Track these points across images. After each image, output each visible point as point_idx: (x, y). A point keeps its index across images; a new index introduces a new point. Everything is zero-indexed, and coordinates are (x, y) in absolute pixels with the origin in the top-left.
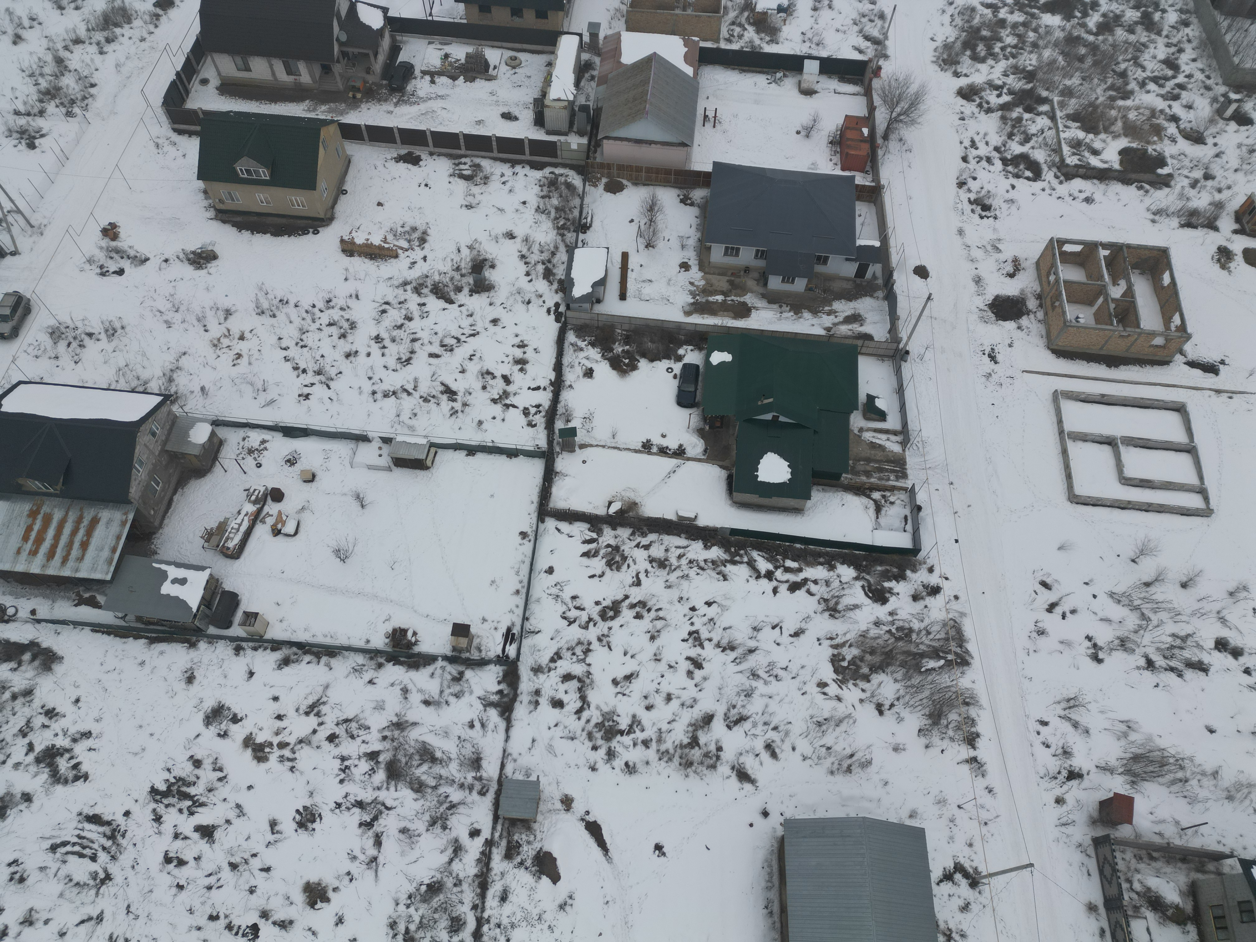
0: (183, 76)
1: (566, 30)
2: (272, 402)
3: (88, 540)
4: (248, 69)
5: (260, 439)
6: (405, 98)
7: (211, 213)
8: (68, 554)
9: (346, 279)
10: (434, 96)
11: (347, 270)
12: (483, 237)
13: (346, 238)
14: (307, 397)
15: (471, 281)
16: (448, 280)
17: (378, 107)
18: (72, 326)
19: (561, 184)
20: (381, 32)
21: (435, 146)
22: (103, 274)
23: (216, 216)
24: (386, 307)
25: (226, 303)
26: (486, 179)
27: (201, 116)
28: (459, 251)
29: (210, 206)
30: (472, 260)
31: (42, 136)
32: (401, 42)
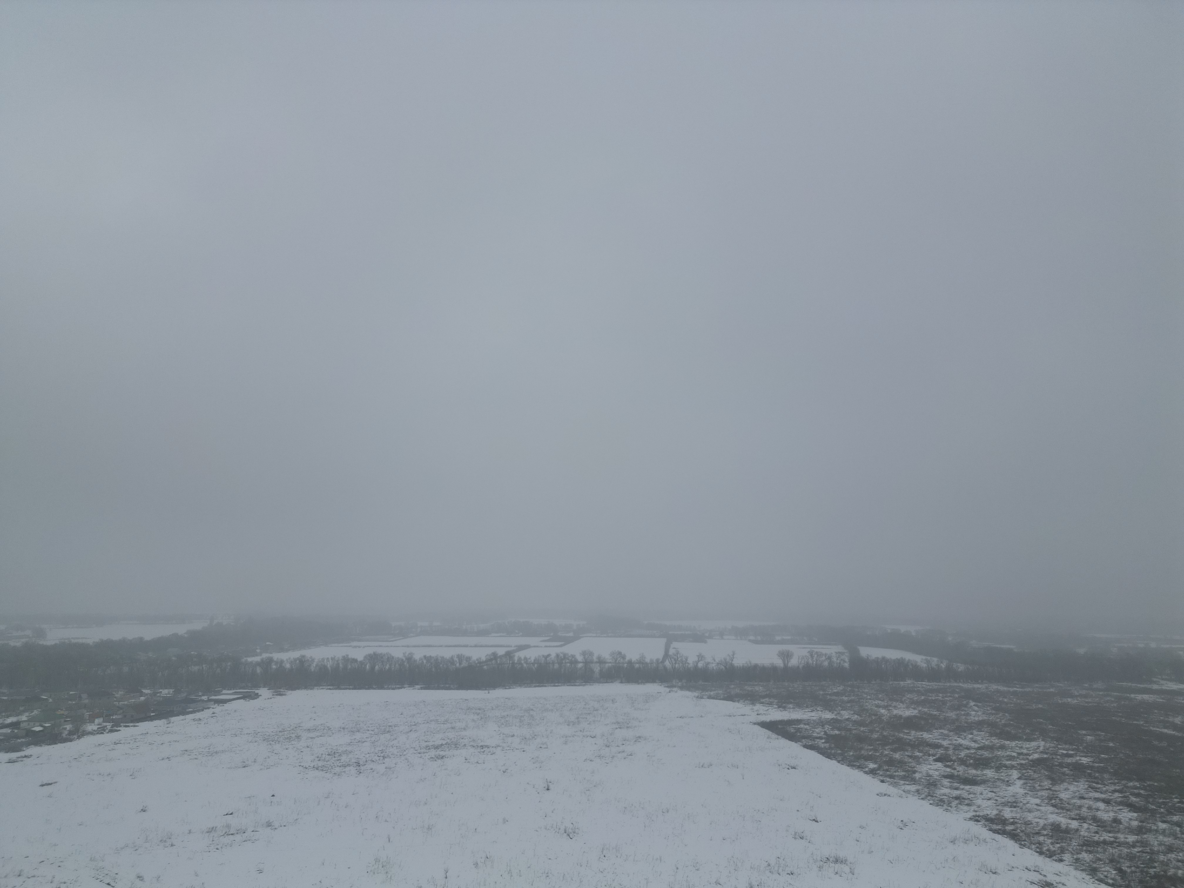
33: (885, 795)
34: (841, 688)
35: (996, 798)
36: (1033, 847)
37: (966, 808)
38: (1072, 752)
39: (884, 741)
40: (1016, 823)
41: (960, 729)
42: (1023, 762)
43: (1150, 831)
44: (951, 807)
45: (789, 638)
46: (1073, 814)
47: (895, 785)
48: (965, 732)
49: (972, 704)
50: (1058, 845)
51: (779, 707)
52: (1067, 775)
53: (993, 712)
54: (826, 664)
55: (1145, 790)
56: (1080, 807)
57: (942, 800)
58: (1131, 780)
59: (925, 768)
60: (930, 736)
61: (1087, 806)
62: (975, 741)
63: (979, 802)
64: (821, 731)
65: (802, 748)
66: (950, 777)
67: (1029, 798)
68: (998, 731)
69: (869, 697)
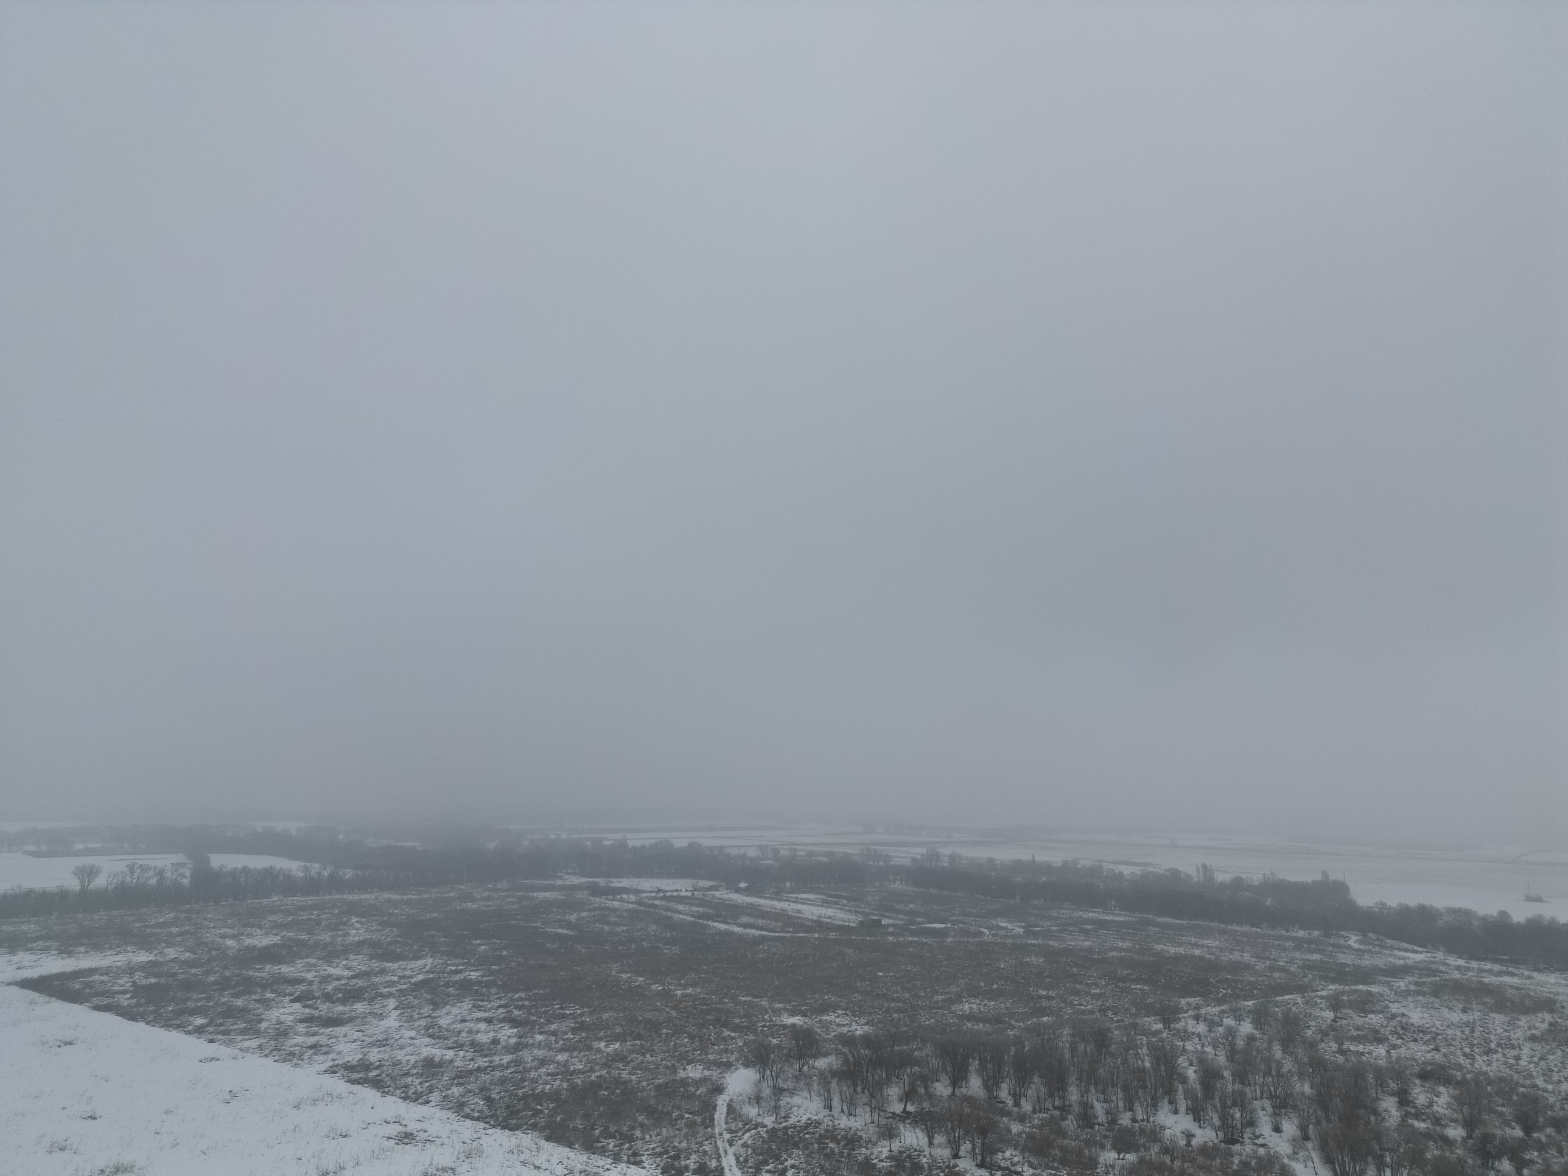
33: (212, 1059)
34: (172, 915)
35: (363, 1038)
36: (398, 1092)
37: (321, 1058)
38: (462, 967)
39: (224, 985)
40: (383, 1066)
41: (331, 954)
42: (404, 987)
43: (526, 1046)
44: (302, 1060)
45: (99, 845)
46: (450, 1043)
47: (229, 1043)
48: (338, 957)
49: (354, 920)
50: (427, 1084)
51: (61, 953)
52: (452, 996)
53: (379, 927)
54: (153, 881)
55: (530, 1000)
56: (460, 1032)
57: (292, 1054)
58: (517, 991)
59: (276, 1014)
60: (291, 969)
61: (467, 1030)
62: (349, 969)
63: (341, 1047)
64: (127, 982)
65: (90, 1011)
66: (309, 1020)
67: (403, 1031)
68: (380, 951)
69: (212, 925)
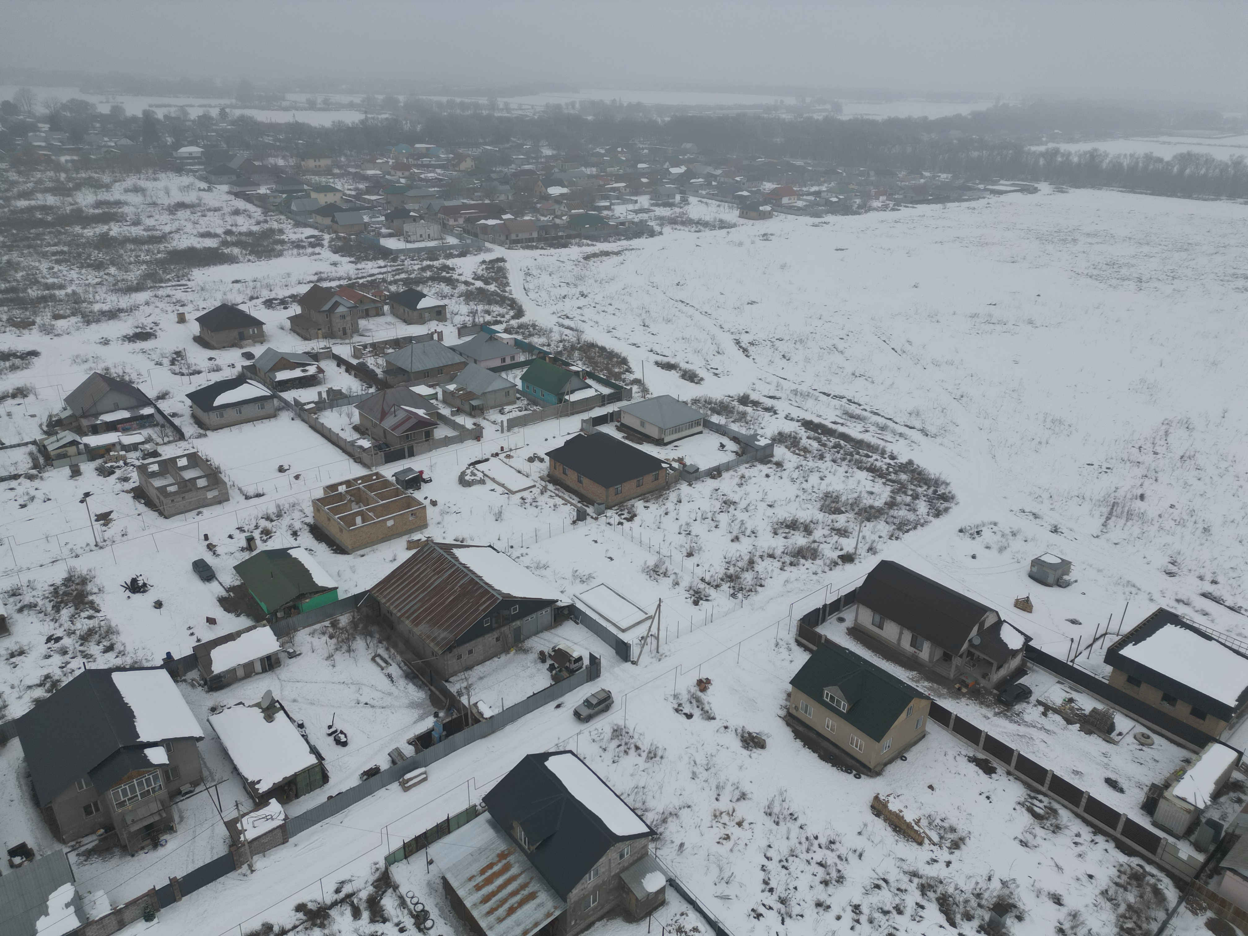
0: (828, 609)
1: (1222, 740)
2: (726, 898)
3: (517, 908)
4: (881, 627)
5: (695, 924)
6: (1009, 714)
7: (783, 713)
8: (496, 909)
9: (860, 833)
10: (1040, 726)
11: (865, 825)
12: (1023, 882)
13: (882, 797)
14: (759, 916)
15: (987, 917)
16: (961, 899)
17: (978, 707)
18: (631, 734)
19: (1148, 884)
20: (1014, 653)
21: (1017, 768)
22: (677, 711)
23: (785, 717)
24: (883, 884)
25: (747, 788)
26: (1057, 829)
27: (823, 641)
28: (989, 879)
29: (785, 707)
30: (999, 896)
31: (707, 600)
32: (1030, 669)
